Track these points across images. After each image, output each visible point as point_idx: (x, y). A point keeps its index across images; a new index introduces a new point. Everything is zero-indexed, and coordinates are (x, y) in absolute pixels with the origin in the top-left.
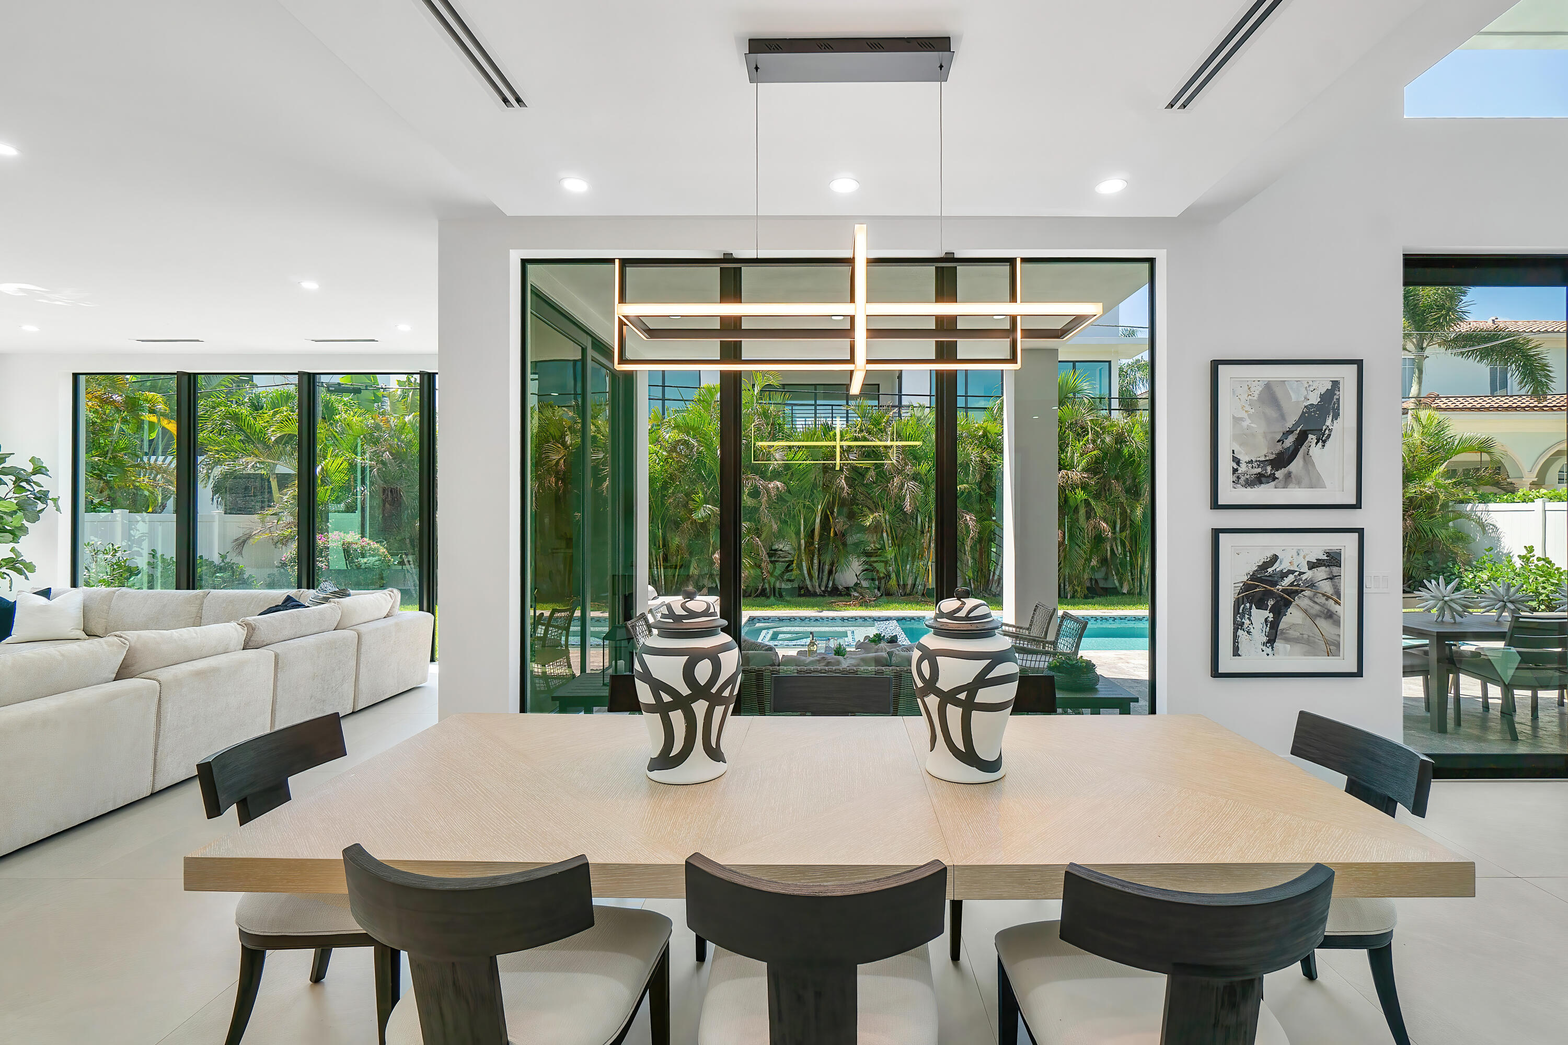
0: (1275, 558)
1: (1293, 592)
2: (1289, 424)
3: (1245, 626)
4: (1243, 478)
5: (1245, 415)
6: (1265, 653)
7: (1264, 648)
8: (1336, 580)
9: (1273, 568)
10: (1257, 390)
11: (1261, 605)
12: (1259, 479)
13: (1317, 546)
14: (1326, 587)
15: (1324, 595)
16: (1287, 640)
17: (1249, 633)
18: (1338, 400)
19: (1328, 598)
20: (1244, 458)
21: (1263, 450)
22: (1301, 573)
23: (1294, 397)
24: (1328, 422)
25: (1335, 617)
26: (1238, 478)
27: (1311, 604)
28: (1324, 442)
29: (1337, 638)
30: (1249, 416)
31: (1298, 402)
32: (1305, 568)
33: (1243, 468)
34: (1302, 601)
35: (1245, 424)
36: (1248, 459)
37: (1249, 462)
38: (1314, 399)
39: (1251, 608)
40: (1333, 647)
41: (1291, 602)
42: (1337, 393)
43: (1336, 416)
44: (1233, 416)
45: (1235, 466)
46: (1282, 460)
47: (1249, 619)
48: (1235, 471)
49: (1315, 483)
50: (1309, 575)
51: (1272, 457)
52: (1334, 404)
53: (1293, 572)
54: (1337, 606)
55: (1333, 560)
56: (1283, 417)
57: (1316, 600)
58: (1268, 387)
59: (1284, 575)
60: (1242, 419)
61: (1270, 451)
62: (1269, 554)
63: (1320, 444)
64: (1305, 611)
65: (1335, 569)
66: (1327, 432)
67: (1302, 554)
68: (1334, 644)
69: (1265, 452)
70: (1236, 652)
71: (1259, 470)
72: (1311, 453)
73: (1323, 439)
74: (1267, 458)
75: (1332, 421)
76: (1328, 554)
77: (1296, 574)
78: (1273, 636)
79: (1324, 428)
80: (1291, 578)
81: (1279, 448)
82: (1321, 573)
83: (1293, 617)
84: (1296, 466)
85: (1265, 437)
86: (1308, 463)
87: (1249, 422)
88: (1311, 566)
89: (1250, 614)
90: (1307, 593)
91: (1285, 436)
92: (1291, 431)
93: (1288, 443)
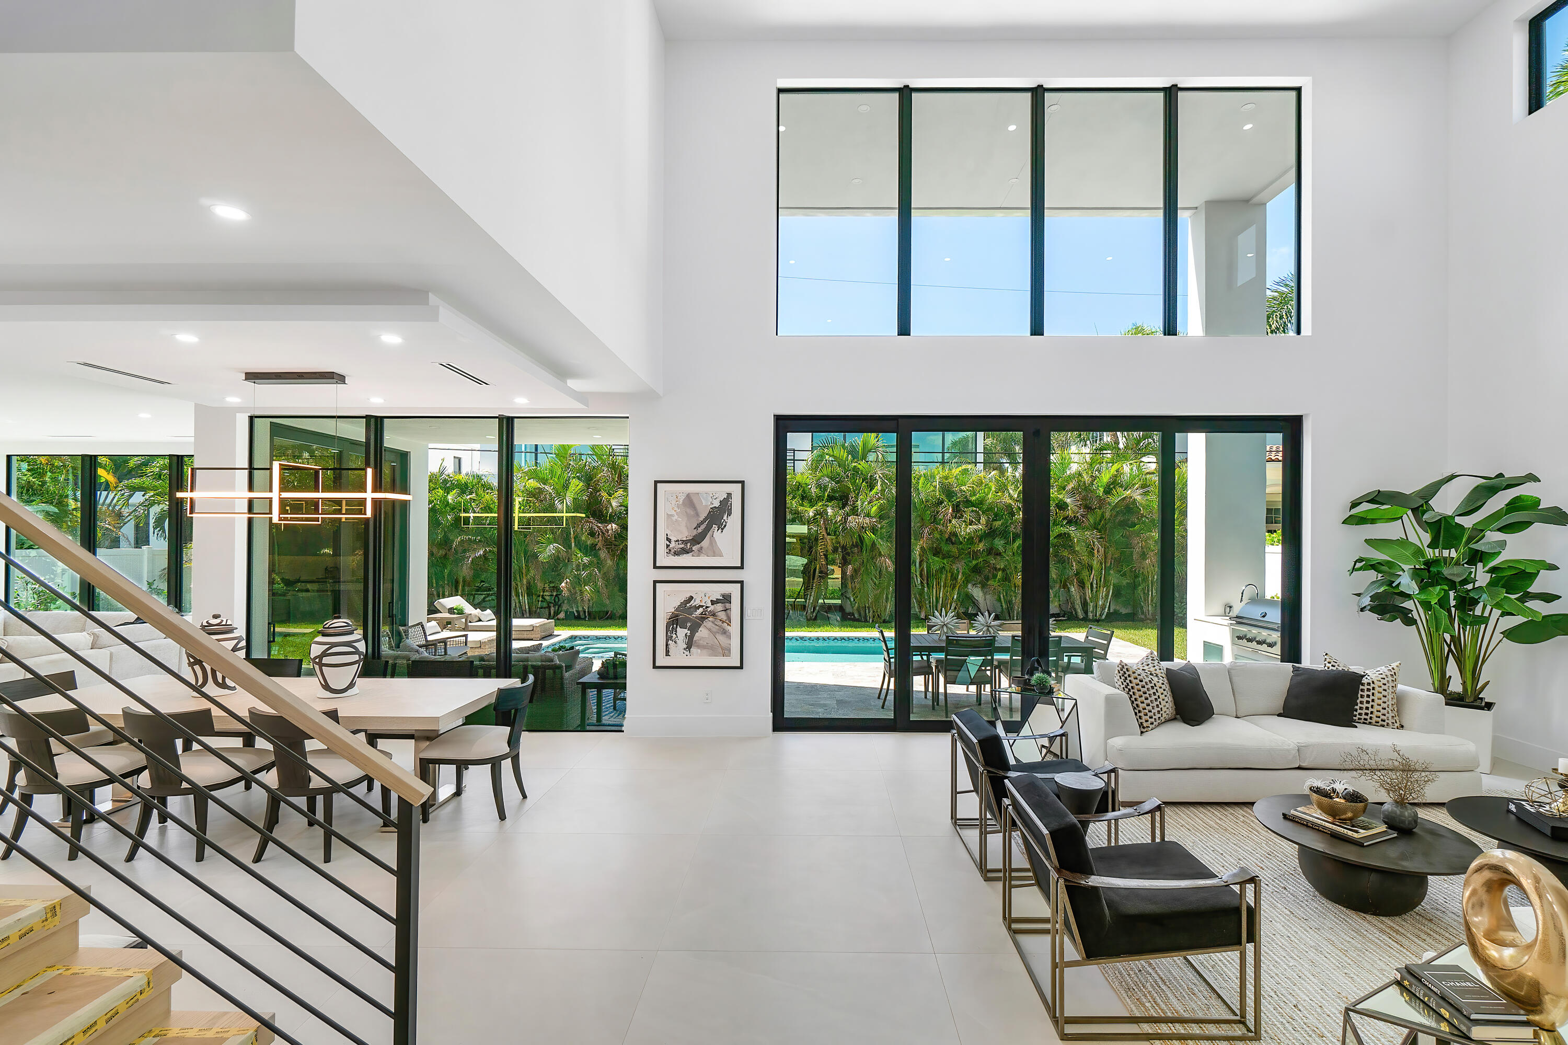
0: (691, 598)
1: (703, 618)
2: (702, 518)
3: (673, 638)
4: (673, 551)
5: (673, 513)
6: (685, 654)
7: (685, 651)
8: (728, 611)
9: (690, 604)
10: (682, 498)
11: (683, 626)
12: (684, 551)
13: (717, 591)
14: (722, 615)
15: (720, 620)
16: (699, 647)
17: (675, 642)
18: (730, 504)
19: (723, 622)
20: (673, 539)
21: (685, 533)
22: (707, 607)
24: (725, 518)
25: (728, 634)
26: (670, 550)
27: (714, 626)
28: (722, 529)
29: (728, 646)
30: (677, 514)
31: (706, 506)
32: (709, 604)
33: (672, 545)
34: (708, 623)
35: (674, 519)
36: (676, 539)
37: (676, 541)
38: (717, 504)
39: (676, 628)
40: (726, 652)
41: (701, 625)
42: (730, 500)
43: (729, 514)
44: (667, 514)
45: (668, 543)
46: (697, 540)
47: (676, 634)
48: (668, 546)
49: (716, 553)
50: (712, 608)
51: (691, 538)
52: (728, 507)
53: (702, 606)
54: (729, 627)
55: (727, 599)
56: (697, 515)
57: (716, 623)
58: (688, 496)
59: (696, 608)
60: (672, 516)
61: (690, 534)
62: (688, 596)
63: (720, 530)
64: (710, 630)
65: (727, 605)
66: (724, 523)
67: (707, 595)
68: (726, 649)
69: (686, 534)
70: (667, 654)
71: (683, 546)
72: (714, 536)
73: (722, 527)
74: (688, 539)
75: (727, 517)
76: (723, 596)
77: (704, 607)
78: (690, 644)
79: (722, 521)
80: (701, 610)
81: (695, 532)
82: (719, 607)
83: (702, 633)
84: (705, 543)
85: (686, 526)
86: (713, 542)
87: (676, 517)
88: (713, 603)
89: (676, 631)
90: (711, 619)
91: (699, 526)
92: (702, 523)
93: (700, 530)
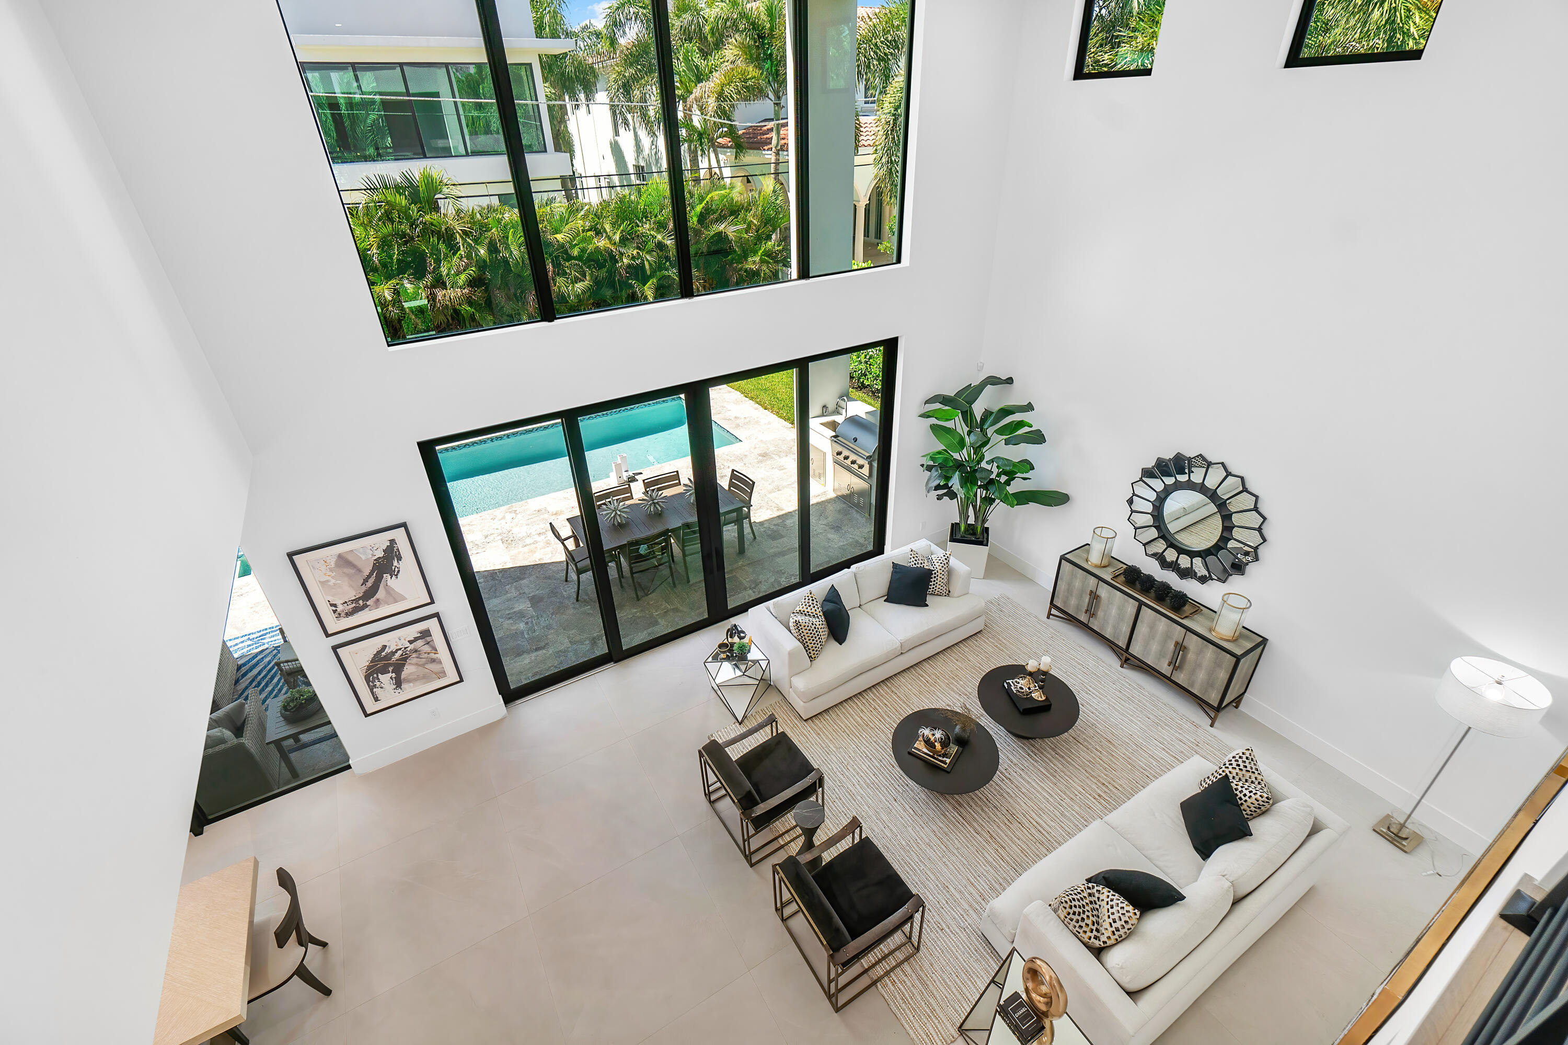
0: (384, 647)
1: (404, 659)
2: (367, 572)
3: (377, 686)
4: (343, 614)
5: (326, 578)
6: (397, 693)
7: (395, 691)
8: (431, 643)
9: (385, 652)
10: (332, 561)
11: (384, 671)
12: (356, 610)
14: (427, 648)
15: (425, 653)
16: (409, 681)
17: (381, 688)
18: (398, 549)
19: (429, 653)
20: (339, 602)
22: (405, 648)
23: (363, 557)
24: (395, 563)
25: (437, 660)
26: (339, 614)
27: (419, 660)
28: (397, 575)
29: (441, 669)
30: (333, 578)
31: (367, 559)
32: (407, 644)
33: (340, 608)
34: (413, 659)
35: (331, 583)
36: (342, 602)
37: (344, 603)
38: (380, 554)
39: (378, 676)
40: (442, 674)
41: (405, 664)
42: (395, 546)
43: (399, 558)
44: (320, 582)
45: (334, 609)
46: (370, 593)
47: (379, 681)
48: (335, 612)
49: (399, 599)
50: (412, 647)
51: (361, 595)
52: (396, 552)
53: (400, 649)
54: (436, 655)
55: (426, 634)
56: (360, 571)
57: (421, 657)
58: (340, 557)
59: (393, 653)
60: (328, 581)
61: (358, 592)
63: (394, 577)
64: (417, 664)
65: (428, 639)
66: (396, 569)
67: (402, 638)
68: (441, 673)
69: (354, 594)
70: (376, 699)
71: (354, 605)
73: (394, 573)
74: (357, 597)
75: (397, 562)
76: (421, 633)
77: (403, 649)
78: (398, 683)
79: (393, 567)
80: (400, 652)
81: (364, 588)
82: (419, 643)
83: (408, 670)
84: (381, 594)
85: (351, 586)
86: (388, 589)
87: (333, 581)
88: (411, 642)
89: (378, 679)
90: (414, 655)
91: (366, 581)
92: (369, 577)
93: (369, 584)
